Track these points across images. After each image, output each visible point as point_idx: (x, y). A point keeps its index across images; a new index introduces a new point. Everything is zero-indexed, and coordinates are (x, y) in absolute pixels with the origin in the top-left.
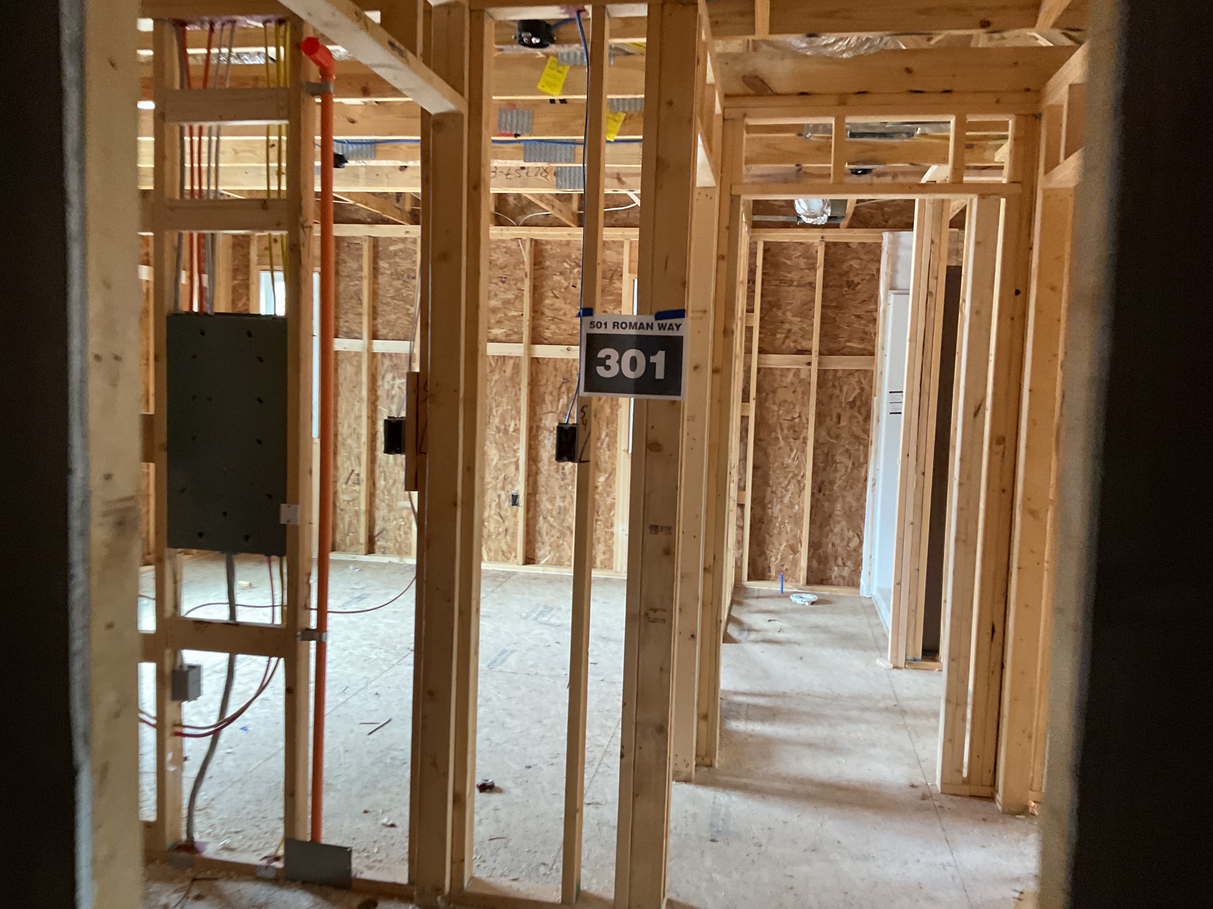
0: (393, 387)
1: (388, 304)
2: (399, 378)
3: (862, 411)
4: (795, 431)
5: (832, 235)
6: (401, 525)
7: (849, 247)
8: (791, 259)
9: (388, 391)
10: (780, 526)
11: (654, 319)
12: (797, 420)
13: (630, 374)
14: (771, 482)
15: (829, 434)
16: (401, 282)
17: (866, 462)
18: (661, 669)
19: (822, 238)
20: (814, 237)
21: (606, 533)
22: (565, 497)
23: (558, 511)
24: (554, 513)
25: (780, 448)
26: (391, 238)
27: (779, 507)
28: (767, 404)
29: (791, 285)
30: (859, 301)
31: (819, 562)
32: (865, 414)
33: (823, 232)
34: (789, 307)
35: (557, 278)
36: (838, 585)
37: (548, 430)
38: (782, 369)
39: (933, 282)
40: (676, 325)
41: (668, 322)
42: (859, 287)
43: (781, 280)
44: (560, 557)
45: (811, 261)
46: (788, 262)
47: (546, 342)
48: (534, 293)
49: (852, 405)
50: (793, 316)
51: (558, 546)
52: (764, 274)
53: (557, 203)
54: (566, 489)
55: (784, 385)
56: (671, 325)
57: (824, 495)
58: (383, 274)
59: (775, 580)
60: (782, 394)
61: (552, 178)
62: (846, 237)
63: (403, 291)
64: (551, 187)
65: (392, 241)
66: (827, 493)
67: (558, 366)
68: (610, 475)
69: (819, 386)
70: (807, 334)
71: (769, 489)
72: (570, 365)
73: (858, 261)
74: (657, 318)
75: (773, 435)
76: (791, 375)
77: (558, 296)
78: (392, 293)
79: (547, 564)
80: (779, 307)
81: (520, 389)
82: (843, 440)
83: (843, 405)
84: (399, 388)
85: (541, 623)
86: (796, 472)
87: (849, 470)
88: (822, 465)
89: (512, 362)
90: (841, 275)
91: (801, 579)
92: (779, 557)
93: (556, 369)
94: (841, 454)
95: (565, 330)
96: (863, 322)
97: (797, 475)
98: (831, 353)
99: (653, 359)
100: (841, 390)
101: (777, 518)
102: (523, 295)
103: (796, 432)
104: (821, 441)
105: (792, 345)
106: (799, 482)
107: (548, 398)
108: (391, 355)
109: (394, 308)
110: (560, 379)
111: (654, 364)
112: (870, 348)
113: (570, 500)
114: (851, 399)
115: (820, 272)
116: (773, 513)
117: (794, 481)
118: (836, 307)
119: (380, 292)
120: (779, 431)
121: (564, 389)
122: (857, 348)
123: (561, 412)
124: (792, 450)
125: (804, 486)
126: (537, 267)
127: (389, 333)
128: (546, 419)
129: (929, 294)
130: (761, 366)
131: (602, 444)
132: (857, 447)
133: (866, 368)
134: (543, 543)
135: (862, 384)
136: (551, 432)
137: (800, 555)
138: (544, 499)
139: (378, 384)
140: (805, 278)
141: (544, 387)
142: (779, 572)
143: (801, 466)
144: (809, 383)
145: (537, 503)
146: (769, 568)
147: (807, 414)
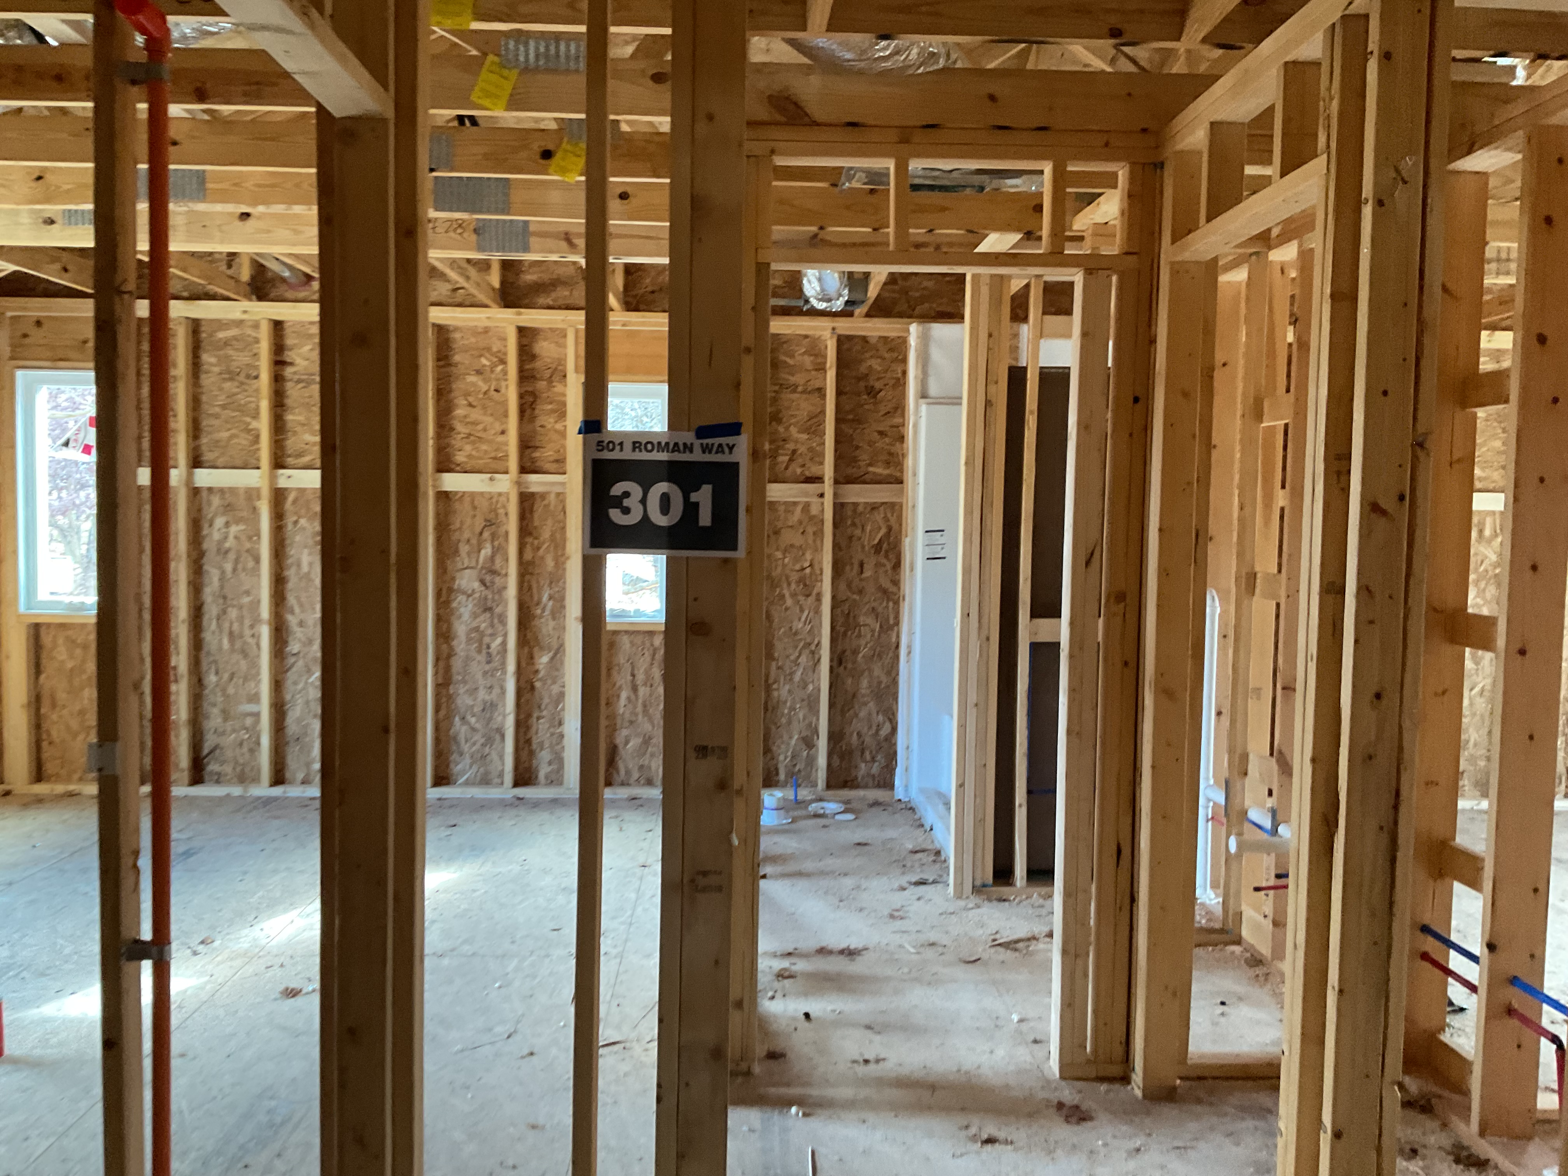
0: (226, 538)
1: (217, 416)
2: (237, 523)
3: (891, 557)
4: (805, 585)
5: (845, 326)
6: (243, 740)
7: (867, 342)
8: (794, 357)
9: (219, 542)
10: (790, 713)
11: (694, 437)
12: (808, 571)
13: (660, 520)
14: (776, 655)
15: (849, 586)
16: (236, 384)
17: (897, 623)
18: (717, 962)
19: (834, 329)
20: (824, 329)
21: (552, 734)
22: (491, 687)
23: (482, 707)
24: (476, 710)
25: (787, 609)
26: (218, 321)
27: (787, 687)
28: (768, 551)
29: (794, 391)
30: (881, 414)
31: (842, 757)
32: (894, 561)
33: (836, 322)
34: (793, 421)
35: (470, 379)
36: (866, 787)
37: (464, 593)
38: (785, 503)
39: (992, 388)
40: (728, 445)
41: (717, 441)
42: (882, 394)
43: (781, 384)
44: (487, 773)
45: (819, 360)
46: (791, 362)
47: (458, 468)
49: (878, 548)
50: (799, 432)
51: (484, 757)
53: (471, 272)
54: (492, 676)
55: (790, 524)
56: (720, 445)
57: (845, 668)
58: (208, 372)
59: (784, 785)
60: (789, 537)
61: (470, 236)
62: (862, 329)
63: (240, 396)
64: (470, 249)
65: (222, 324)
66: (850, 666)
67: (476, 503)
68: (555, 654)
69: (835, 525)
70: (817, 456)
71: (774, 664)
72: (494, 500)
73: (879, 360)
74: (698, 436)
75: (778, 590)
76: (798, 510)
77: (474, 403)
78: (222, 400)
79: (467, 783)
80: (779, 421)
82: (868, 596)
83: (867, 548)
84: (236, 537)
86: (808, 640)
87: (876, 634)
88: (843, 629)
90: (859, 379)
91: (820, 781)
92: (789, 754)
93: (475, 508)
94: (865, 614)
95: (486, 452)
96: (887, 440)
97: (810, 644)
98: (850, 480)
99: (694, 497)
100: (863, 530)
101: (785, 702)
103: (808, 586)
104: (841, 596)
105: (799, 470)
106: (813, 653)
107: (464, 549)
108: (222, 491)
109: (227, 422)
110: (479, 523)
111: (697, 504)
112: (898, 474)
113: (499, 691)
114: (876, 541)
115: (831, 375)
116: (780, 695)
117: (807, 651)
118: (853, 420)
119: (204, 398)
120: (785, 585)
121: (486, 534)
122: (881, 475)
123: (482, 568)
124: (802, 610)
125: (820, 658)
126: (442, 363)
127: (219, 458)
128: (462, 579)
131: (543, 610)
132: (885, 604)
133: (894, 500)
134: (461, 754)
135: (888, 520)
136: (469, 596)
137: (817, 751)
138: (461, 691)
139: (205, 532)
140: (811, 382)
141: (457, 533)
142: (791, 774)
143: (815, 631)
144: (822, 521)
145: (450, 698)
146: (777, 770)
147: (821, 562)
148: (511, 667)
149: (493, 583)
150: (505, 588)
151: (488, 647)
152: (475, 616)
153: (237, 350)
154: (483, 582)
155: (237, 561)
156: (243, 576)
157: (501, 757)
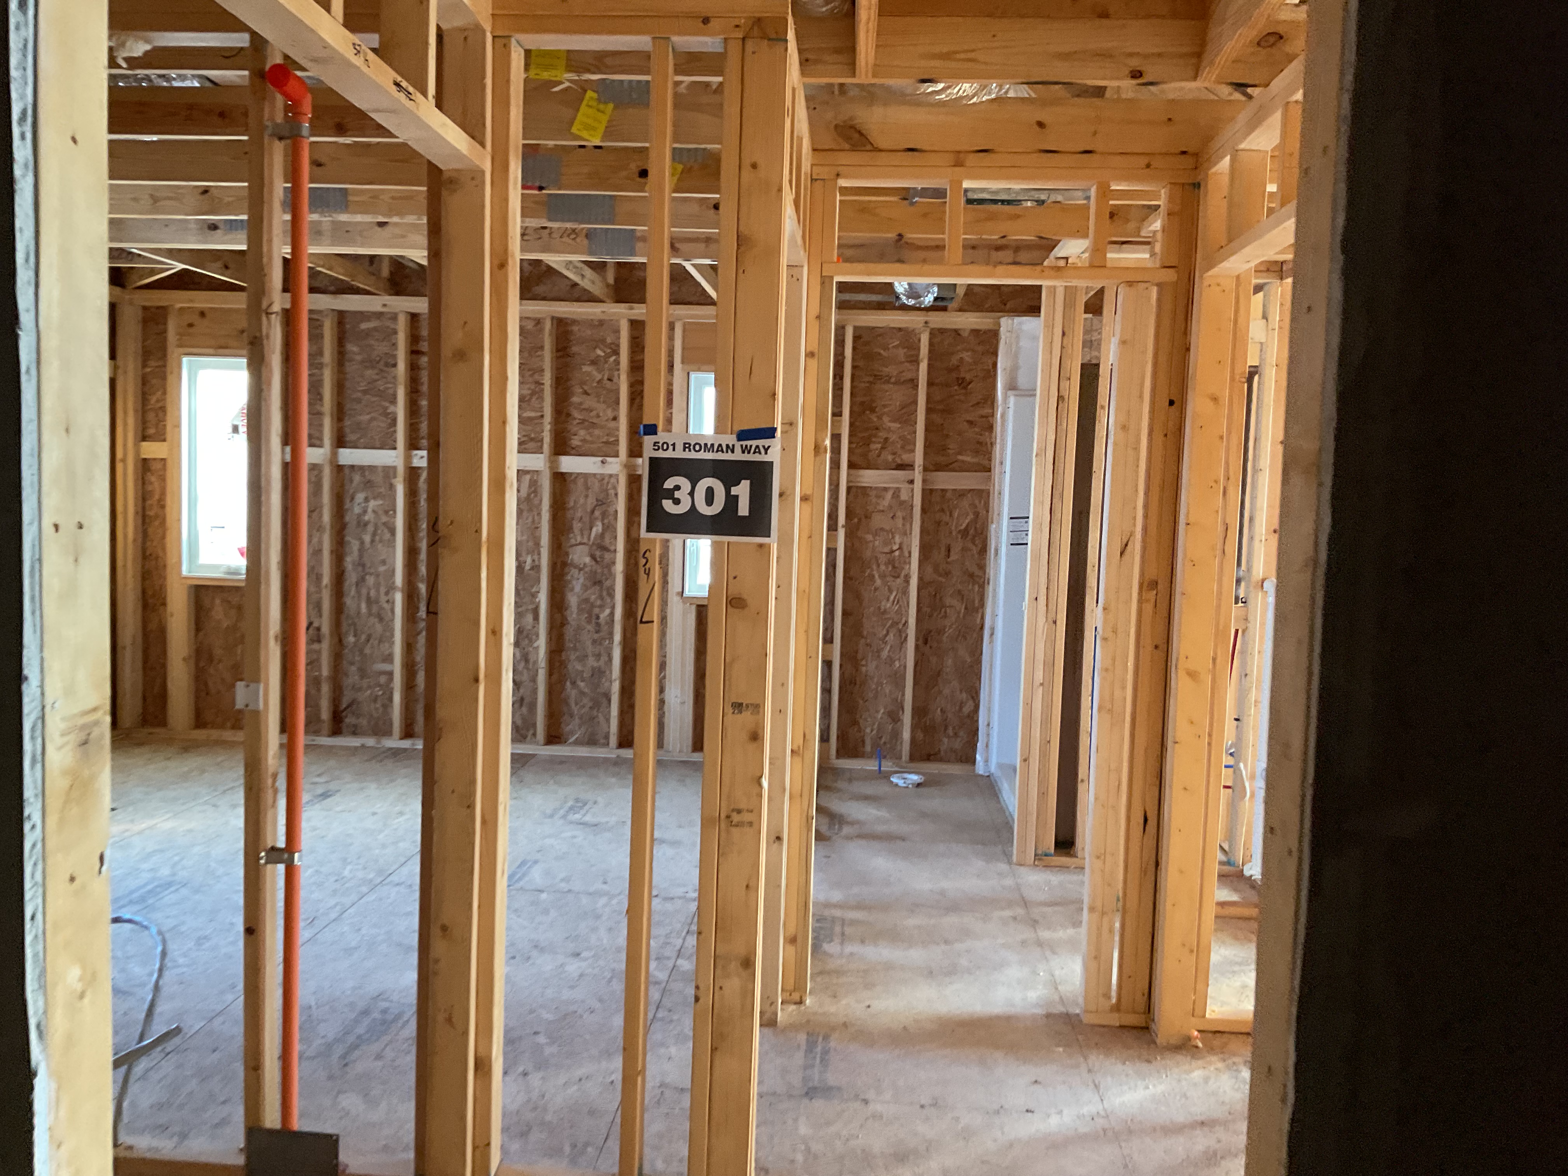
0: (365, 512)
1: (359, 401)
2: (375, 498)
3: (977, 542)
4: (894, 567)
5: (938, 320)
6: (377, 696)
7: (959, 335)
8: (888, 349)
9: (359, 516)
10: (876, 687)
11: (735, 439)
12: (897, 553)
13: (704, 510)
14: (865, 633)
15: (936, 569)
16: (376, 371)
17: (982, 605)
18: (747, 886)
19: (927, 323)
20: (916, 323)
22: (599, 655)
23: (591, 673)
24: (585, 675)
25: (876, 589)
26: (361, 313)
27: (874, 663)
28: (859, 534)
29: (888, 382)
30: (971, 404)
31: (925, 732)
32: (980, 546)
33: (927, 316)
34: (886, 410)
35: (586, 369)
36: (948, 761)
37: (576, 567)
38: (876, 488)
39: (1065, 384)
40: (764, 447)
41: (754, 443)
42: (972, 385)
43: (875, 376)
44: (594, 734)
45: (913, 353)
46: (884, 353)
47: (573, 452)
48: (557, 388)
49: (965, 533)
50: (890, 421)
51: (592, 719)
52: (854, 367)
53: (588, 272)
54: (601, 644)
55: (881, 508)
56: (757, 447)
57: (931, 647)
58: (350, 360)
59: (870, 757)
60: (878, 521)
61: (583, 241)
62: (955, 322)
63: (379, 382)
64: (582, 253)
65: (363, 316)
66: (935, 645)
67: (589, 484)
69: (924, 510)
70: (908, 444)
71: (862, 641)
72: (605, 481)
73: (970, 353)
74: (739, 440)
75: (868, 571)
76: (889, 495)
77: (589, 392)
78: (363, 386)
79: (577, 743)
80: (873, 410)
81: (539, 514)
82: (955, 579)
83: (954, 534)
84: (374, 511)
85: (571, 823)
86: (896, 620)
87: (961, 615)
88: (929, 610)
89: (528, 477)
90: (950, 370)
91: (904, 753)
92: (876, 726)
93: (587, 488)
94: (951, 596)
95: (599, 437)
96: (976, 429)
97: (897, 624)
98: (939, 468)
99: (734, 491)
100: (951, 515)
101: (872, 678)
102: (543, 390)
103: (896, 568)
104: (928, 578)
105: (890, 458)
106: (900, 631)
107: (577, 526)
108: (362, 469)
109: (367, 406)
110: (591, 501)
111: (736, 497)
112: (986, 462)
113: (607, 659)
114: (963, 527)
115: (923, 366)
116: (867, 671)
117: (895, 629)
118: (943, 411)
119: (348, 384)
120: (875, 567)
121: (597, 513)
122: (969, 463)
123: (593, 544)
124: (890, 591)
125: (906, 637)
126: (560, 354)
127: (360, 438)
128: (575, 554)
129: (1060, 398)
130: (851, 484)
132: (970, 587)
133: (983, 487)
134: (572, 716)
135: (976, 507)
136: (580, 570)
137: (902, 724)
138: (573, 657)
139: (346, 507)
140: (904, 374)
141: (571, 512)
142: (875, 745)
143: (902, 611)
144: (912, 506)
145: (563, 664)
146: (863, 742)
147: (910, 546)
148: (617, 637)
149: (602, 557)
150: (614, 563)
151: (598, 618)
152: (585, 588)
153: (377, 340)
154: (593, 557)
155: (374, 534)
156: (380, 546)
157: (608, 720)
